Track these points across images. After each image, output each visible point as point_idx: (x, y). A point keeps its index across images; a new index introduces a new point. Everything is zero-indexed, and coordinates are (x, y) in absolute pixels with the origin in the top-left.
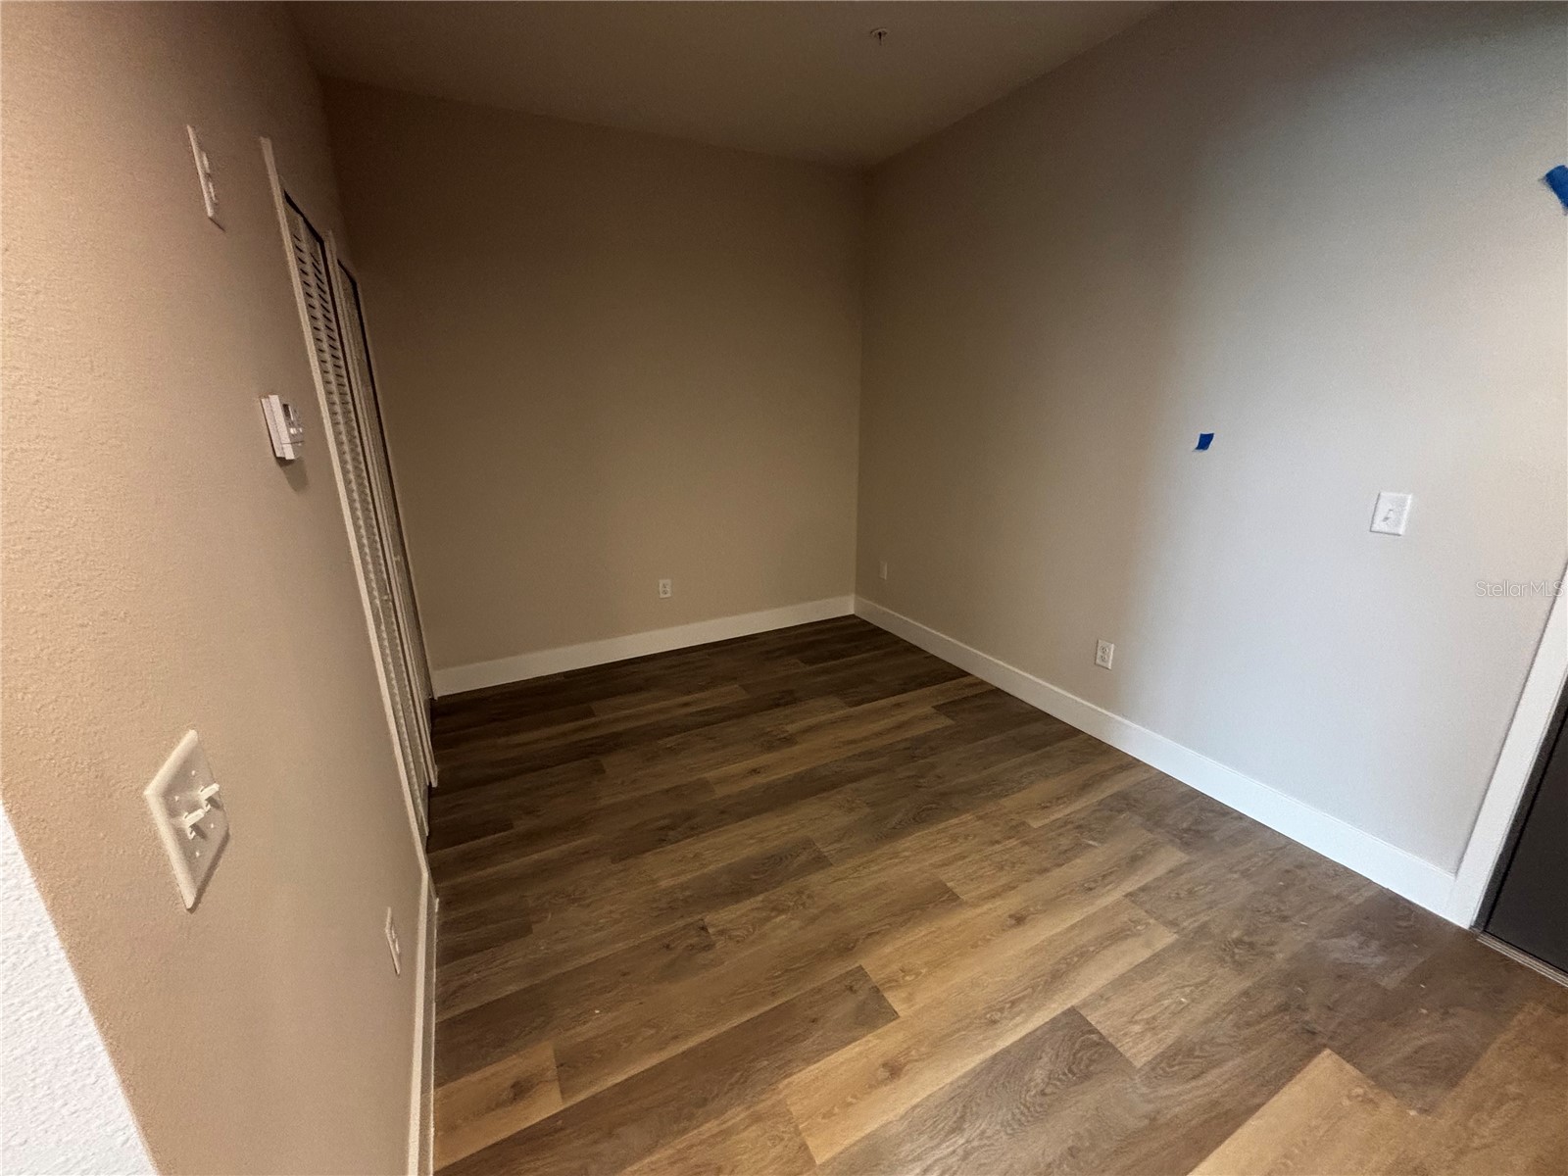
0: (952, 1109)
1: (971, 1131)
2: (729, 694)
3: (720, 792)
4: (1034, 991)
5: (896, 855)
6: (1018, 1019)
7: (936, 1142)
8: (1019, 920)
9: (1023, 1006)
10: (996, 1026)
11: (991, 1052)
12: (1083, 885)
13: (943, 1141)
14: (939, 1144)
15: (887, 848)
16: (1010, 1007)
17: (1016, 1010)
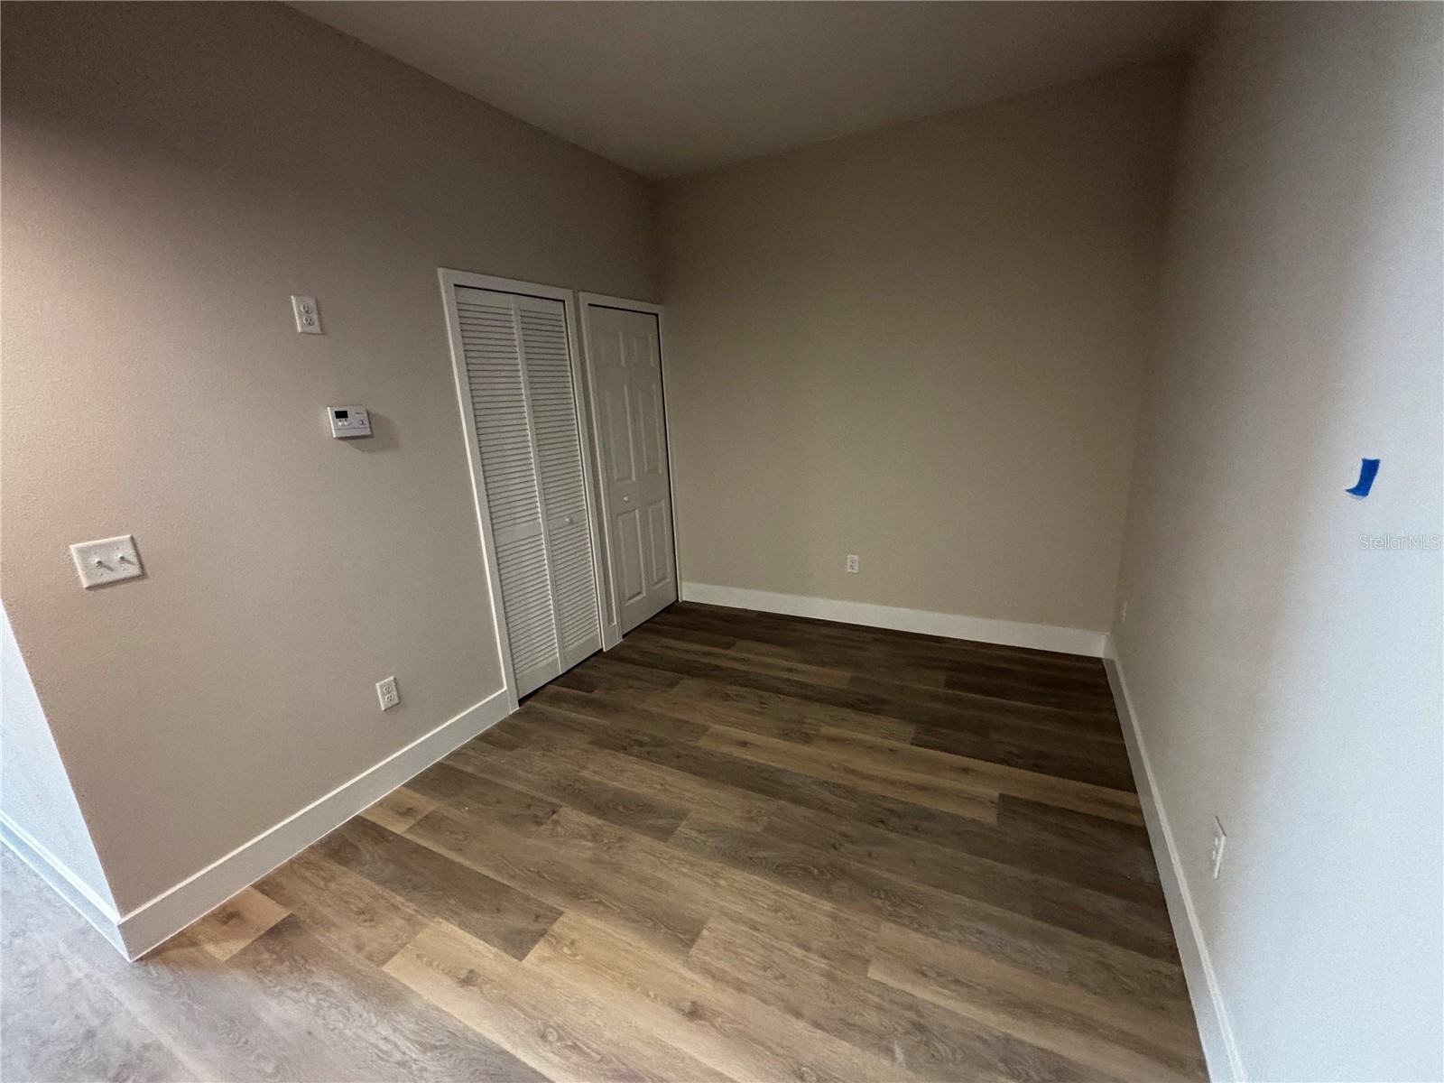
0: (441, 1037)
1: (425, 1059)
2: (838, 678)
3: (703, 743)
4: (599, 1062)
5: (714, 875)
6: (556, 1059)
7: (411, 1037)
8: (695, 1013)
9: (575, 1058)
10: (540, 1042)
11: (507, 1047)
12: (802, 1065)
13: (412, 1041)
14: (408, 1039)
15: (716, 866)
16: (567, 1046)
17: (567, 1052)
